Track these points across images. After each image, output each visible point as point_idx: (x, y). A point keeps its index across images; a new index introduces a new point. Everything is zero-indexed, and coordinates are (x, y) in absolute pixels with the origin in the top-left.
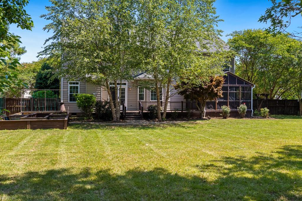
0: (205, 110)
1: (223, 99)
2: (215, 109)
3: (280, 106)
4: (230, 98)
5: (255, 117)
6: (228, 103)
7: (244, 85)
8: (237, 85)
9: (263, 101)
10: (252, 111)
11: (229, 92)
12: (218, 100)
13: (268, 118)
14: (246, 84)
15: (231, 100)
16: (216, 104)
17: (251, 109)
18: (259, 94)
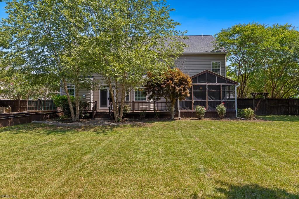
0: (179, 110)
1: (201, 99)
2: (192, 110)
3: (283, 106)
4: (209, 97)
5: (239, 118)
6: (207, 103)
7: (226, 84)
8: (217, 84)
9: (261, 101)
10: (235, 111)
11: (207, 91)
12: (194, 100)
13: (254, 119)
14: (228, 82)
15: (211, 100)
16: (193, 104)
17: (235, 109)
18: (255, 94)
